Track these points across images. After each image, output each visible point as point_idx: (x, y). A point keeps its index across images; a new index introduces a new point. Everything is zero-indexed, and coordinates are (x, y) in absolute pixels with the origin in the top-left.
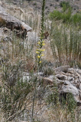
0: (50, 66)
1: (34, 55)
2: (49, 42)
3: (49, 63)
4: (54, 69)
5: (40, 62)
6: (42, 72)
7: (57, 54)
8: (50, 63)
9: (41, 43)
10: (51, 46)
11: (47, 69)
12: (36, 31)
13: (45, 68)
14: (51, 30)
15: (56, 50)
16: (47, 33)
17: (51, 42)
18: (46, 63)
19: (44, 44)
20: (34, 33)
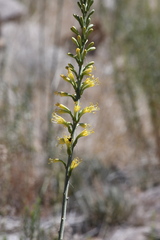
0: (114, 183)
1: (37, 133)
2: (109, 69)
3: (107, 172)
4: (133, 197)
5: (75, 164)
6: (79, 212)
7: (147, 127)
8: (114, 168)
9: (80, 77)
10: (119, 92)
11: (101, 199)
12: (42, 22)
13: (93, 195)
14: (117, 15)
15: (143, 110)
16: (97, 27)
17: (117, 72)
18: (96, 172)
19: (89, 82)
20: (33, 28)
